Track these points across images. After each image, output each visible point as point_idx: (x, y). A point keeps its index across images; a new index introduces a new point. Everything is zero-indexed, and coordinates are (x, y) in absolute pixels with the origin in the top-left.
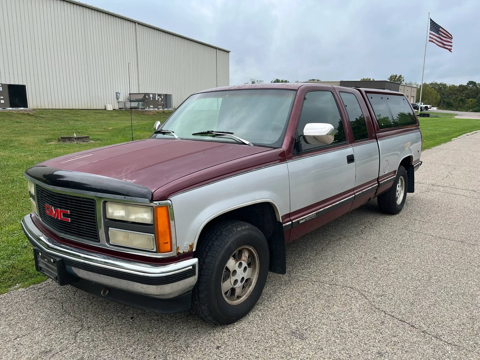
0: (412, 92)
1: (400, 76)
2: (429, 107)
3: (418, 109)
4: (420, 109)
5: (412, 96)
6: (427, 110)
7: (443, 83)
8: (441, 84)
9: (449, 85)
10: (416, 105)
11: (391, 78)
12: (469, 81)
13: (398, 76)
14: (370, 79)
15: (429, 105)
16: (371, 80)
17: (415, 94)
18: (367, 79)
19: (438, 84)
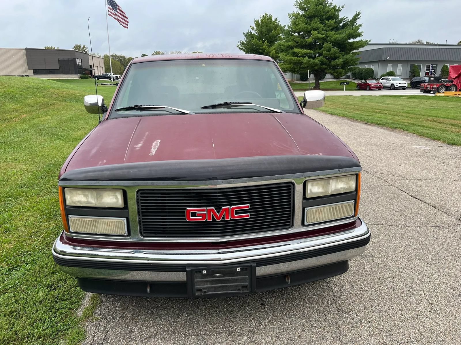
0: (100, 62)
1: (84, 47)
2: (119, 77)
3: (110, 79)
4: (112, 79)
5: (101, 67)
6: (118, 80)
7: (121, 56)
8: (120, 56)
9: (127, 58)
10: (108, 75)
11: (76, 47)
12: (143, 55)
13: (82, 46)
14: (54, 47)
15: (119, 76)
16: (56, 48)
17: (103, 65)
18: (51, 47)
19: (118, 56)
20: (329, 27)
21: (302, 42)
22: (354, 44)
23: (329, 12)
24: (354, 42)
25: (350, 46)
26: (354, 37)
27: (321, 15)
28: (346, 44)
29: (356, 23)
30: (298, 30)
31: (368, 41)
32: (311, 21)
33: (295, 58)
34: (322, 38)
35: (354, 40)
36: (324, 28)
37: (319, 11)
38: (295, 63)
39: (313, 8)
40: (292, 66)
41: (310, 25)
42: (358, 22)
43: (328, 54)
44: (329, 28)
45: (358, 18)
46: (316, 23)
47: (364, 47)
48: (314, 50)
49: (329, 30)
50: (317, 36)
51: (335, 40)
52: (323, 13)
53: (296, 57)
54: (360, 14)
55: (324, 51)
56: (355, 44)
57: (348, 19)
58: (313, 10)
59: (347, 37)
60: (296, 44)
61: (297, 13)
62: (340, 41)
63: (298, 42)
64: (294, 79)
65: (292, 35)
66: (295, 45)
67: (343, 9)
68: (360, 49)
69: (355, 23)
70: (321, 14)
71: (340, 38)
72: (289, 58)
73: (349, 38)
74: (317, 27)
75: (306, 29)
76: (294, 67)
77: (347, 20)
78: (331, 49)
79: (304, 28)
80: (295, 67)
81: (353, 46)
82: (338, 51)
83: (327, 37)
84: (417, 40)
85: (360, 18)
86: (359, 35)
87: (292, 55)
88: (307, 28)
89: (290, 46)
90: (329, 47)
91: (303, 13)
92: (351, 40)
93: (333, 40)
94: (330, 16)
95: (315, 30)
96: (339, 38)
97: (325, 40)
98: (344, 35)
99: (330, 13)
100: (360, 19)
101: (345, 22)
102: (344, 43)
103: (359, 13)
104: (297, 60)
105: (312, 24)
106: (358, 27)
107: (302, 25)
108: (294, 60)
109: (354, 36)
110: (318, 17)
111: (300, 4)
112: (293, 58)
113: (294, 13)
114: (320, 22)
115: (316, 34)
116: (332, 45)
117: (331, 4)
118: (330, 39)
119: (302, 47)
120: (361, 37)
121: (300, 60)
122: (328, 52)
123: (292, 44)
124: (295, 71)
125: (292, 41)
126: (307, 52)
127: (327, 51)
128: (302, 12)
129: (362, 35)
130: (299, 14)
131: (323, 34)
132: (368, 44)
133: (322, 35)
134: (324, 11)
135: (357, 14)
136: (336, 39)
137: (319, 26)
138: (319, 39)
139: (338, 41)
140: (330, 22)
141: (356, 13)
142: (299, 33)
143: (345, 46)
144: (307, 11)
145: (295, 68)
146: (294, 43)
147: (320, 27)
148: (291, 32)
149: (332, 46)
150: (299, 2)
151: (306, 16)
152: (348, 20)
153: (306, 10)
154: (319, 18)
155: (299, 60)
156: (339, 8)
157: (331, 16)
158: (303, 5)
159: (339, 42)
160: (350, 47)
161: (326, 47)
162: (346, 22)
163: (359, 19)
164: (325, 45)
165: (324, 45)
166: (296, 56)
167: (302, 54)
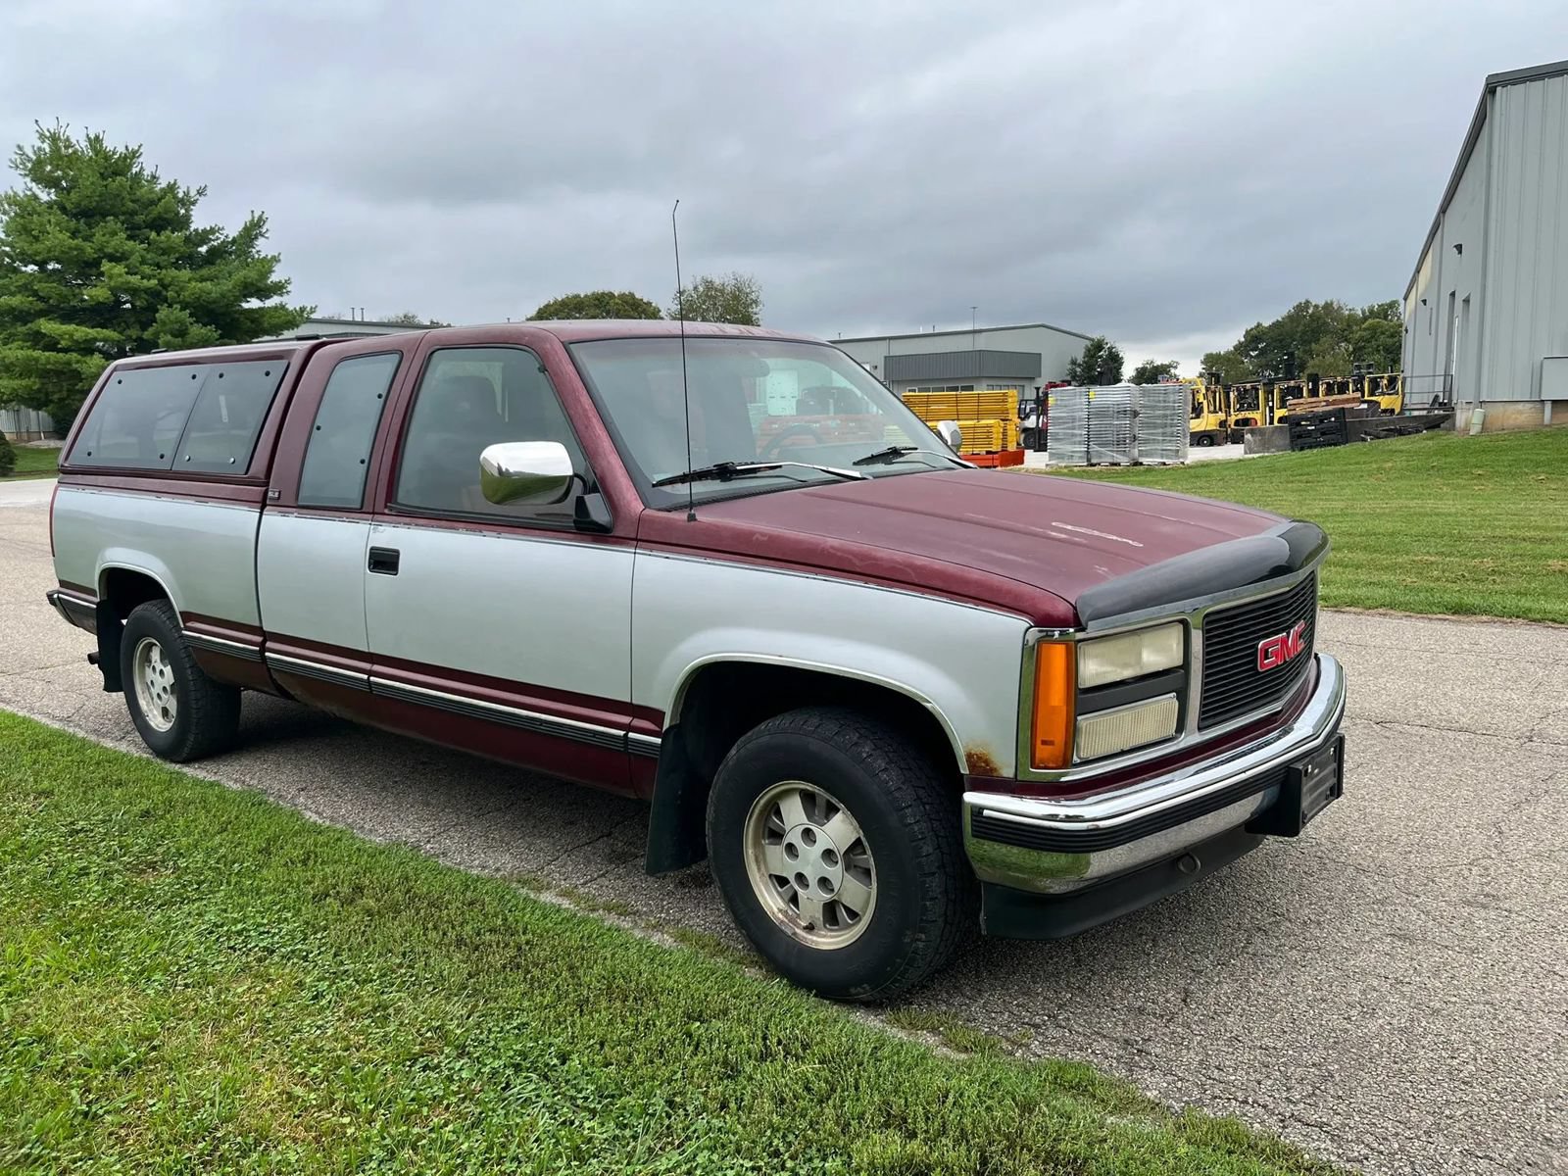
20: (164, 252)
21: (64, 298)
22: (263, 316)
23: (153, 203)
24: (260, 309)
25: (252, 322)
26: (264, 293)
27: (124, 209)
28: (237, 316)
29: (257, 249)
30: (42, 256)
31: (308, 309)
32: (90, 226)
33: (47, 354)
34: (147, 291)
35: (261, 304)
36: (149, 256)
37: (118, 195)
38: (45, 374)
39: (92, 183)
40: (35, 382)
41: (86, 239)
42: (263, 247)
43: (181, 343)
44: (166, 257)
45: (263, 236)
46: (111, 235)
47: (297, 326)
48: (119, 330)
49: (165, 263)
50: (129, 283)
51: (198, 298)
52: (131, 204)
53: (54, 353)
54: (264, 222)
55: (162, 334)
56: (268, 316)
57: (225, 232)
58: (94, 191)
59: (238, 294)
60: (41, 305)
61: (26, 195)
62: (214, 302)
63: (50, 298)
64: (28, 431)
65: (16, 270)
66: (37, 308)
67: (202, 198)
68: (285, 332)
69: (254, 250)
70: (123, 205)
71: (213, 295)
72: (20, 353)
73: (246, 296)
74: (120, 250)
75: (75, 253)
76: (46, 386)
77: (223, 237)
78: (187, 329)
79: (70, 248)
80: (50, 388)
81: (261, 324)
82: (215, 335)
83: (165, 287)
84: (401, 315)
85: (266, 235)
86: (279, 288)
87: (29, 344)
88: (81, 250)
89: (14, 309)
90: (182, 323)
91: (54, 197)
92: (254, 303)
93: (188, 300)
94: (160, 217)
95: (112, 258)
96: (208, 294)
97: (157, 297)
98: (227, 285)
99: (160, 208)
100: (267, 238)
101: (215, 243)
102: (230, 309)
103: (260, 218)
104: (56, 362)
105: (98, 237)
106: (268, 264)
107: (57, 237)
108: (43, 361)
109: (262, 291)
110: (116, 216)
111: (34, 164)
112: (37, 353)
113: (15, 193)
114: (129, 233)
115: (120, 275)
116: (191, 315)
117: (154, 177)
118: (179, 296)
119: (69, 316)
120: (285, 296)
121: (69, 363)
122: (180, 339)
123: (22, 303)
124: (51, 401)
125: (19, 292)
126: (96, 335)
127: (174, 336)
128: (49, 194)
129: (289, 289)
130: (36, 197)
131: (149, 278)
132: (309, 321)
133: (145, 281)
134: (133, 197)
135: (256, 219)
136: (200, 296)
137: (126, 248)
138: (134, 292)
139: (208, 302)
140: (168, 238)
141: (250, 218)
142: (42, 264)
143: (232, 320)
144: (68, 190)
145: (50, 390)
146: (31, 299)
147: (132, 253)
148: (7, 260)
149: (192, 320)
150: (34, 158)
151: (68, 206)
152: (226, 237)
153: (63, 189)
154: (122, 218)
155: (65, 363)
156: (187, 194)
157: (165, 216)
158: (49, 168)
159: (214, 306)
160: (253, 326)
161: (167, 321)
162: (219, 241)
163: (263, 239)
164: (165, 312)
165: (157, 315)
166: (46, 348)
167: (77, 341)
